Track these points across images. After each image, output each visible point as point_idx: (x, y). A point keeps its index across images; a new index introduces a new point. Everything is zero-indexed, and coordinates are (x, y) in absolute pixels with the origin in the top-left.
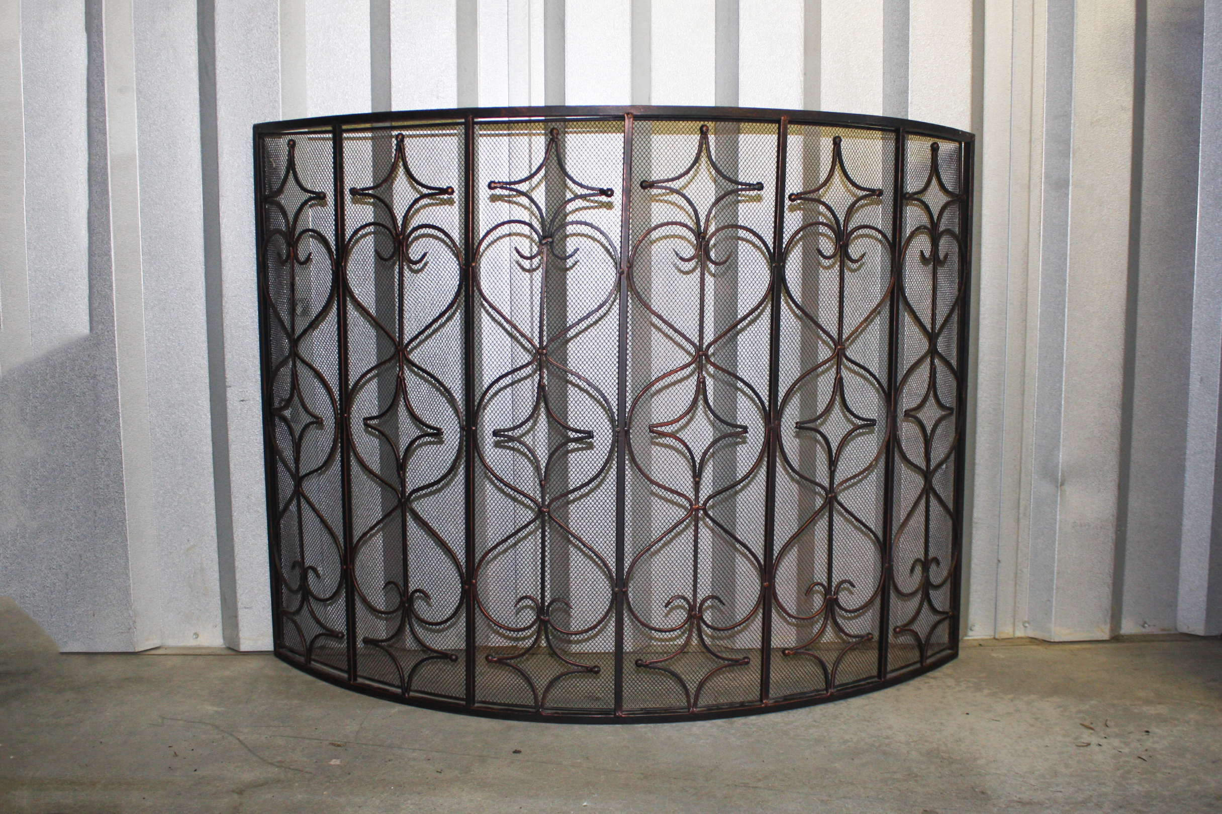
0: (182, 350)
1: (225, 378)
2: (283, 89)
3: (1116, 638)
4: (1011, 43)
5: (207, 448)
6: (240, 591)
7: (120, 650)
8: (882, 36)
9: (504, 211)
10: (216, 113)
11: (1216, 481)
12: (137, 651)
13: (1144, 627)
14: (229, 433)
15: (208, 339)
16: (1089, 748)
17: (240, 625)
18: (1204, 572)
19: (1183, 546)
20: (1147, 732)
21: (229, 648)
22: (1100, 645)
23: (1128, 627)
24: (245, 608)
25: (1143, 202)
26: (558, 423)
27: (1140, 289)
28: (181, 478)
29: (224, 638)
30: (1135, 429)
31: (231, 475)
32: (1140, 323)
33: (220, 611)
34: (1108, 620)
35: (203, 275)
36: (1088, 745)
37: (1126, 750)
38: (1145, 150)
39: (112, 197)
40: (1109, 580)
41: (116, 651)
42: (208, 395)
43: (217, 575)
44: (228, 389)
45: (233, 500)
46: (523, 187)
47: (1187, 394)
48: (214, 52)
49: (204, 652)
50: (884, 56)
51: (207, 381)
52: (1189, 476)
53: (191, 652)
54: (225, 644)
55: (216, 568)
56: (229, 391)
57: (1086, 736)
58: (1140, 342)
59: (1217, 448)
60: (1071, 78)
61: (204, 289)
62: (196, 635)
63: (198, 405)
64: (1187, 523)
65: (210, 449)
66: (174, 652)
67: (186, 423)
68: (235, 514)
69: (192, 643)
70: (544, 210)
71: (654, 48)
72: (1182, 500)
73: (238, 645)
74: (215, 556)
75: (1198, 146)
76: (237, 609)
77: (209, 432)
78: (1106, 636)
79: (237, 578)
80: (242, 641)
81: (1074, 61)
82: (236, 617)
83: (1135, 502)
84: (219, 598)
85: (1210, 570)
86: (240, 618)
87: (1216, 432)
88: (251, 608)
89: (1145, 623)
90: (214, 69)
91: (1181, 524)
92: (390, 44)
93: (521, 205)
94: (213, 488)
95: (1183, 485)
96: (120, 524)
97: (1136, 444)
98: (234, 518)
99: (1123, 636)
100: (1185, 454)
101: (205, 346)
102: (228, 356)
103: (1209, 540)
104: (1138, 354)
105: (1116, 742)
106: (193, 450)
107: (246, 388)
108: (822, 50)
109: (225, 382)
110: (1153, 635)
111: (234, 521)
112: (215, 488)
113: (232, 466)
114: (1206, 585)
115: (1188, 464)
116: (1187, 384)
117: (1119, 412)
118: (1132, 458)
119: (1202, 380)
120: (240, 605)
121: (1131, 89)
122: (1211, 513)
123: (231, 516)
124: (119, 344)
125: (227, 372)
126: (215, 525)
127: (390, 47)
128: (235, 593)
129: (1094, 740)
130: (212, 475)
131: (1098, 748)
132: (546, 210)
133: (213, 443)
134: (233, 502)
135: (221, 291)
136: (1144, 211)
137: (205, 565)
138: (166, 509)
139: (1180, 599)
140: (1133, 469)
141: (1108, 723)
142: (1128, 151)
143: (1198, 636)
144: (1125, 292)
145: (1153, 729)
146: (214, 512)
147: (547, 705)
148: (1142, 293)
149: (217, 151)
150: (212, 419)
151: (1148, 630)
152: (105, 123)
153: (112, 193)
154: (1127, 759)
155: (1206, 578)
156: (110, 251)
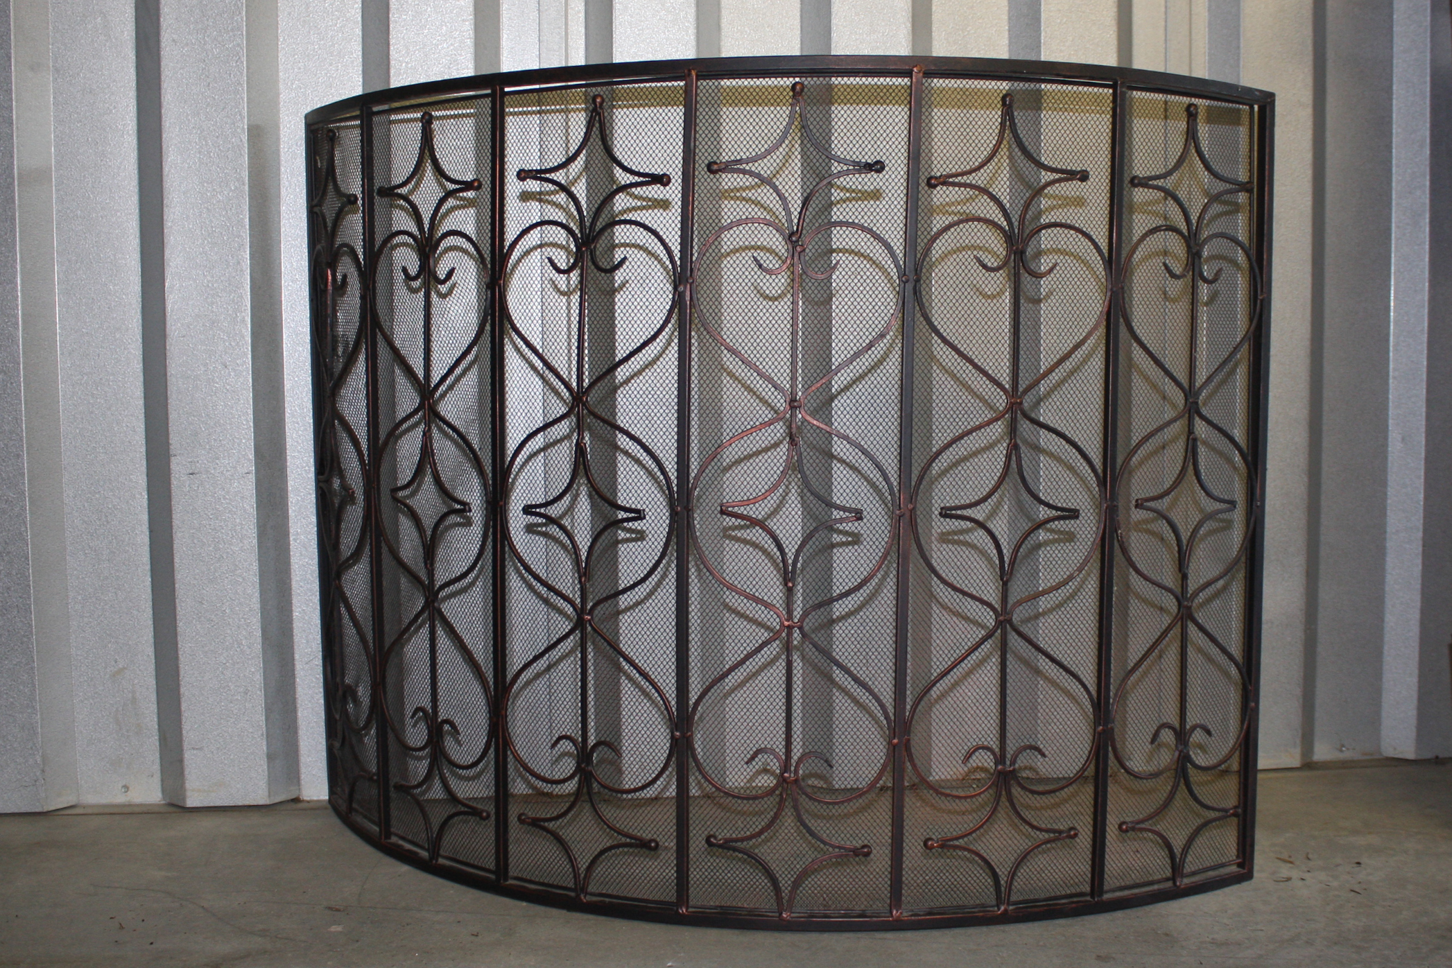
0: (109, 409)
1: (168, 444)
2: (248, 68)
3: (1308, 765)
4: (1163, 23)
5: (142, 537)
6: (186, 727)
7: (23, 810)
8: (1006, 13)
9: (535, 212)
10: (160, 98)
11: (1424, 564)
12: (45, 809)
13: (1341, 751)
14: (174, 516)
15: (145, 394)
16: (1289, 883)
17: (186, 772)
18: (1413, 680)
19: (1386, 647)
20: (1358, 863)
21: (172, 805)
22: (1290, 774)
23: (1322, 752)
24: (193, 749)
25: (1327, 220)
26: (604, 499)
27: (1326, 326)
28: (107, 578)
29: (163, 791)
30: (1325, 502)
31: (176, 573)
32: (1327, 368)
33: (158, 755)
34: (1298, 741)
35: (139, 311)
36: (1289, 879)
37: (1335, 884)
38: (1328, 156)
39: (20, 206)
40: (1298, 691)
41: (16, 811)
42: (144, 469)
43: (154, 707)
44: (173, 459)
45: (178, 605)
46: (559, 176)
47: (1386, 458)
48: (158, 20)
49: (137, 810)
50: (1010, 38)
51: (143, 449)
52: (1391, 560)
53: (116, 810)
54: (164, 798)
55: (154, 697)
56: (174, 461)
57: (1285, 871)
58: (1328, 393)
59: (1425, 524)
60: (1238, 66)
61: (140, 328)
62: (126, 788)
63: (131, 480)
64: (1390, 619)
65: (147, 540)
66: (96, 811)
67: (114, 506)
68: (180, 624)
69: (120, 799)
70: (584, 207)
71: (724, 23)
72: (1383, 590)
73: (184, 799)
74: (152, 682)
75: (1391, 152)
76: (182, 750)
77: (145, 517)
78: (1295, 761)
79: (183, 709)
80: (188, 793)
81: (1242, 46)
82: (181, 761)
83: (1326, 593)
84: (157, 738)
85: (1420, 676)
86: (186, 762)
87: (1422, 503)
88: (201, 749)
89: (1343, 746)
90: (158, 42)
91: (1383, 621)
92: (388, 14)
93: (554, 203)
94: (149, 590)
95: (1383, 569)
96: (25, 639)
97: (1326, 521)
98: (179, 629)
99: (1316, 763)
100: (1385, 532)
101: (141, 402)
102: (173, 416)
103: (1418, 640)
104: (1326, 408)
105: (1322, 876)
106: (123, 541)
107: (197, 457)
108: (934, 29)
109: (168, 449)
110: (1352, 761)
111: (179, 634)
112: (153, 590)
113: (177, 560)
114: (1415, 695)
115: (1389, 544)
116: (1385, 445)
117: (1306, 479)
118: (1322, 538)
119: (1403, 439)
120: (186, 745)
121: (1309, 80)
122: (1418, 604)
123: (175, 627)
124: (26, 401)
125: (171, 436)
126: (152, 640)
127: (388, 17)
128: (181, 729)
129: (1295, 874)
130: (149, 573)
131: (1300, 883)
132: (588, 206)
133: (151, 531)
134: (179, 609)
135: (165, 330)
136: (1329, 230)
137: (138, 694)
138: (86, 620)
139: (1384, 714)
140: (1324, 551)
141: (1310, 856)
142: (1308, 156)
143: (1407, 760)
144: (1309, 331)
145: (1364, 860)
146: (151, 622)
147: (591, 889)
148: (1328, 333)
149: (161, 148)
150: (149, 499)
151: (1347, 755)
152: (12, 110)
153: (19, 201)
154: (1336, 893)
155: (1415, 688)
156: (15, 278)
